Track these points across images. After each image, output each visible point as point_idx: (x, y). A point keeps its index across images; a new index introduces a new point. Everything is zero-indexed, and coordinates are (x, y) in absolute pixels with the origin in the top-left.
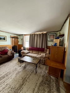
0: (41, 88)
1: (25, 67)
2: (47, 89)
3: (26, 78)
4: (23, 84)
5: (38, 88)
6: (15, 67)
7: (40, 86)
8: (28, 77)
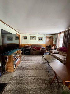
0: (39, 80)
1: (45, 63)
2: (42, 86)
3: (38, 68)
4: (34, 69)
5: (38, 79)
6: (40, 60)
7: (40, 79)
8: (40, 68)
